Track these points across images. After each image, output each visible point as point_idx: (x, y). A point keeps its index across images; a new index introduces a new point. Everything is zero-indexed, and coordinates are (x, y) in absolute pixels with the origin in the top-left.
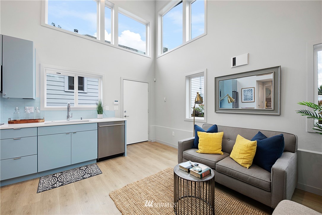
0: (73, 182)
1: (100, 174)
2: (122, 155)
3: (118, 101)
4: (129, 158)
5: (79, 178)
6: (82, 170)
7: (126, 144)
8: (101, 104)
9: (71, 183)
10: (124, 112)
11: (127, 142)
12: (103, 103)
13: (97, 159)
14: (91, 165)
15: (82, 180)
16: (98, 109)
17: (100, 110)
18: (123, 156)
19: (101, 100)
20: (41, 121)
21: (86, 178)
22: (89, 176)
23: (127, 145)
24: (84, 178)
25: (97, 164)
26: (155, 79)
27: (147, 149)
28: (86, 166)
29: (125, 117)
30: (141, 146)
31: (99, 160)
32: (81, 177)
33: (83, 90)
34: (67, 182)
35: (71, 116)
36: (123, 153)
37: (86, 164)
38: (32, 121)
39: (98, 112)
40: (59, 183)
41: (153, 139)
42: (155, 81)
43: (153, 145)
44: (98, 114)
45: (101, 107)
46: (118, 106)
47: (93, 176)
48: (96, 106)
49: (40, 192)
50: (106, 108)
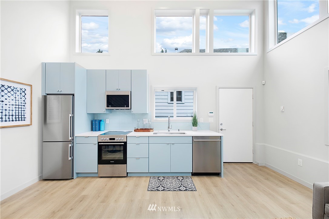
0: (172, 191)
1: (194, 191)
2: (218, 174)
3: (213, 113)
4: (227, 181)
5: (176, 188)
6: (179, 180)
7: (223, 161)
8: (195, 117)
9: (170, 191)
10: (220, 125)
11: (224, 160)
12: (197, 116)
13: (192, 173)
14: (187, 177)
15: (178, 191)
16: (193, 121)
17: (195, 123)
18: (219, 177)
19: (196, 112)
20: (151, 131)
21: (182, 190)
22: (185, 189)
23: (224, 163)
24: (180, 190)
25: (192, 178)
26: (264, 81)
27: (251, 175)
28: (182, 177)
29: (222, 130)
30: (242, 168)
31: (194, 174)
32: (178, 187)
33: (181, 101)
34: (168, 188)
35: (171, 128)
36: (219, 173)
37: (182, 175)
38: (146, 131)
39: (193, 124)
40: (162, 187)
41: (260, 161)
42: (264, 85)
43: (260, 170)
44: (193, 126)
45: (196, 120)
46: (213, 118)
47: (188, 191)
48: (191, 118)
49: (149, 191)
50: (200, 120)
